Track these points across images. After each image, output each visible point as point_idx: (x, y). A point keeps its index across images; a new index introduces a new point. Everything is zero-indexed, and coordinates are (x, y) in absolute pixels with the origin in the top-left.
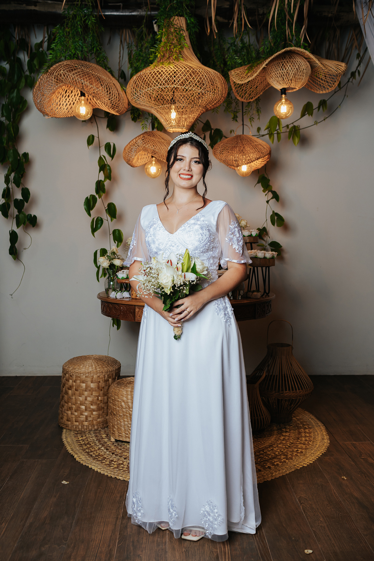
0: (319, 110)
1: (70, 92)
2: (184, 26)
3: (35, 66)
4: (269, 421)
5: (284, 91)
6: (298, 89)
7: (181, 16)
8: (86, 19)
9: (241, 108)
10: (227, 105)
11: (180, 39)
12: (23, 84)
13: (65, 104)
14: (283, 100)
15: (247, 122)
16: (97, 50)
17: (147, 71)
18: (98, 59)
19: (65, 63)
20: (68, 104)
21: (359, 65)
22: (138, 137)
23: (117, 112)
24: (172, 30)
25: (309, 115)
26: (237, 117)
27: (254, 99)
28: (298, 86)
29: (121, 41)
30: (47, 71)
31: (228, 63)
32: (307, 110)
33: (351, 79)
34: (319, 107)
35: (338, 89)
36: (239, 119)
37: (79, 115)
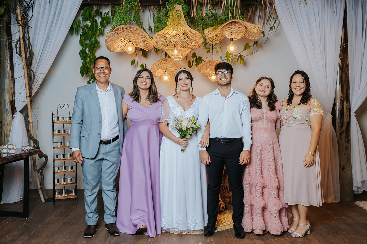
0: (254, 46)
1: (124, 39)
2: (181, 10)
3: (104, 24)
4: (224, 208)
5: (232, 40)
6: (239, 38)
7: (179, 4)
8: (132, 4)
9: (212, 46)
10: (204, 45)
11: (179, 16)
12: (98, 33)
13: (121, 46)
14: (232, 44)
15: (215, 53)
16: (137, 19)
17: (162, 32)
18: (138, 24)
19: (122, 26)
20: (123, 45)
21: (275, 23)
22: (158, 61)
23: (147, 50)
24: (175, 12)
25: (247, 50)
26: (210, 51)
27: (218, 42)
28: (239, 37)
29: (150, 11)
30: (112, 31)
31: (205, 24)
32: (247, 47)
33: (270, 31)
34: (254, 45)
35: (263, 36)
36: (211, 52)
37: (128, 51)
